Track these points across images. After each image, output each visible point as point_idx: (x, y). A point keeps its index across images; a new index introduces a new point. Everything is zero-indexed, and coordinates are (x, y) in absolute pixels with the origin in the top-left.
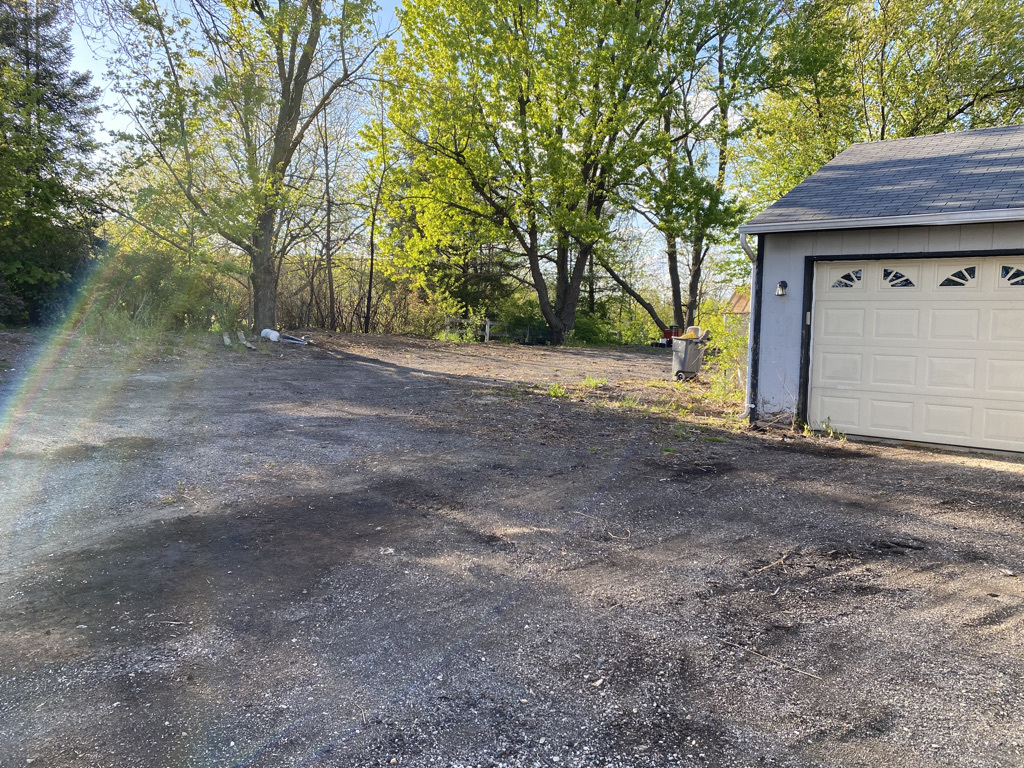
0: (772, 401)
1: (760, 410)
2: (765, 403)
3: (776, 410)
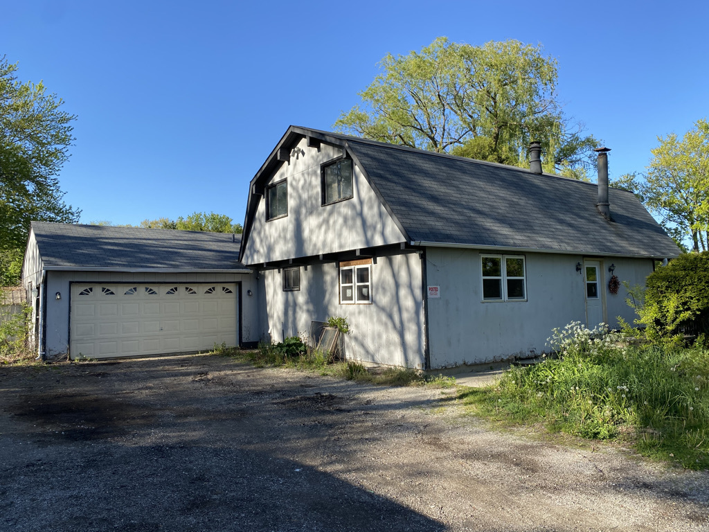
0: (54, 349)
1: (48, 354)
2: (50, 350)
3: (56, 353)
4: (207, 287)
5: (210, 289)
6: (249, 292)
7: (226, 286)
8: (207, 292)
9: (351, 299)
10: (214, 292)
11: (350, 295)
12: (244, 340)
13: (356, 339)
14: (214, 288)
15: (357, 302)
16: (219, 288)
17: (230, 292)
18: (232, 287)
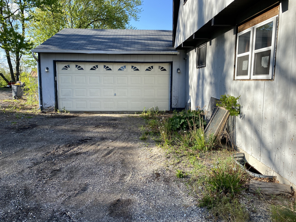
0: (47, 104)
1: (44, 107)
3: (49, 106)
4: (147, 66)
5: (149, 68)
6: (178, 69)
7: (162, 65)
8: (147, 70)
9: (245, 73)
10: (152, 70)
11: (246, 69)
12: (173, 106)
13: (249, 121)
14: (152, 67)
15: (253, 77)
16: (156, 67)
17: (165, 70)
18: (166, 67)
